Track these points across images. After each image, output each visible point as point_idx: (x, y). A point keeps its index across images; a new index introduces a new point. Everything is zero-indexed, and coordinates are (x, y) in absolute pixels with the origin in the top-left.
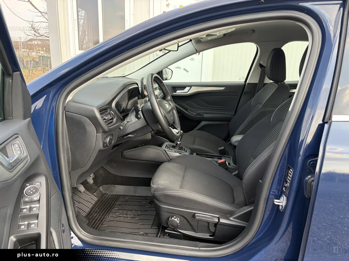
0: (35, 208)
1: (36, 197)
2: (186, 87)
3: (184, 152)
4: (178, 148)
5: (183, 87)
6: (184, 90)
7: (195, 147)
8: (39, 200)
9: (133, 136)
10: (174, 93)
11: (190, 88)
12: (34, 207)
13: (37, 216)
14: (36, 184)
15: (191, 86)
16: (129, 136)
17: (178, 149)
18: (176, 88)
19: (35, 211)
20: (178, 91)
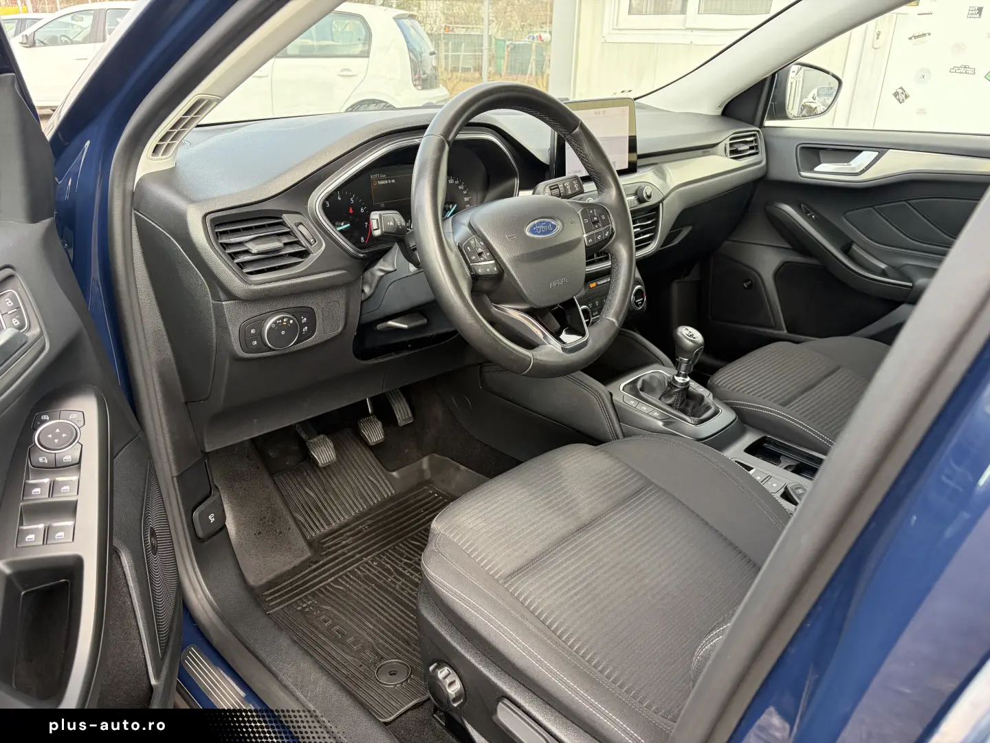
0: (66, 485)
1: (68, 455)
2: (860, 152)
3: (689, 420)
4: (670, 401)
5: (847, 152)
6: (848, 161)
7: (762, 409)
8: (79, 462)
9: (405, 326)
10: (803, 174)
11: (876, 154)
12: (65, 483)
13: (69, 509)
14: (70, 417)
15: (881, 150)
16: (391, 323)
17: (670, 405)
18: (821, 152)
19: (66, 494)
20: (823, 167)
